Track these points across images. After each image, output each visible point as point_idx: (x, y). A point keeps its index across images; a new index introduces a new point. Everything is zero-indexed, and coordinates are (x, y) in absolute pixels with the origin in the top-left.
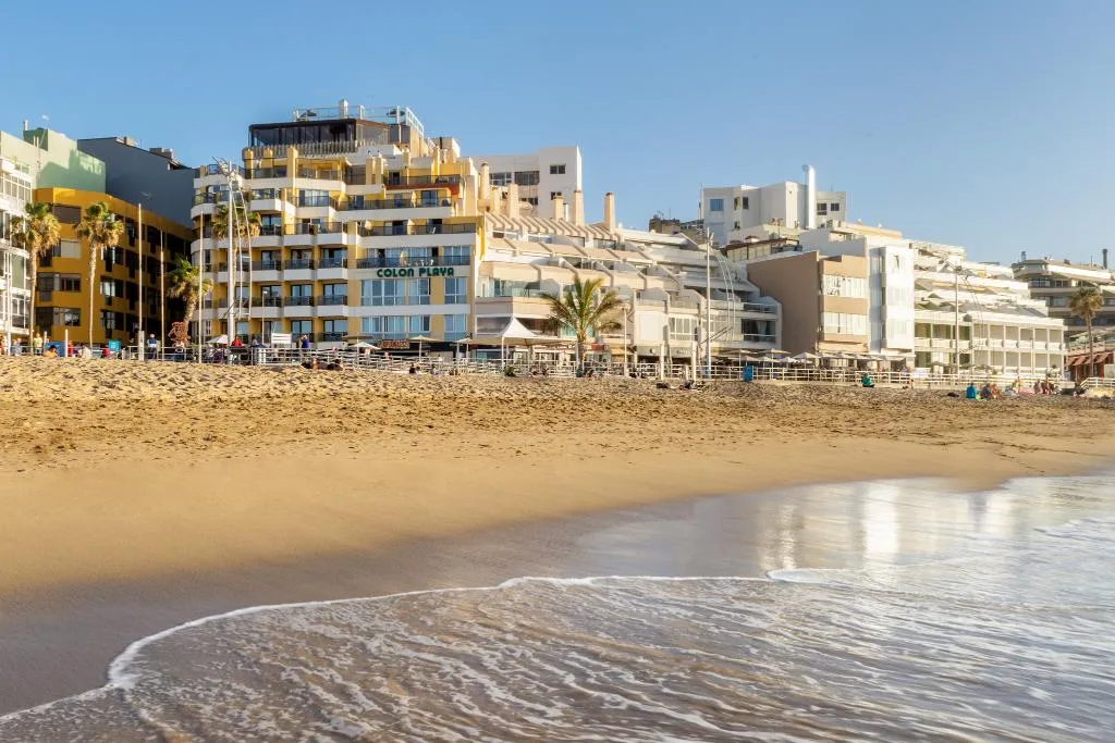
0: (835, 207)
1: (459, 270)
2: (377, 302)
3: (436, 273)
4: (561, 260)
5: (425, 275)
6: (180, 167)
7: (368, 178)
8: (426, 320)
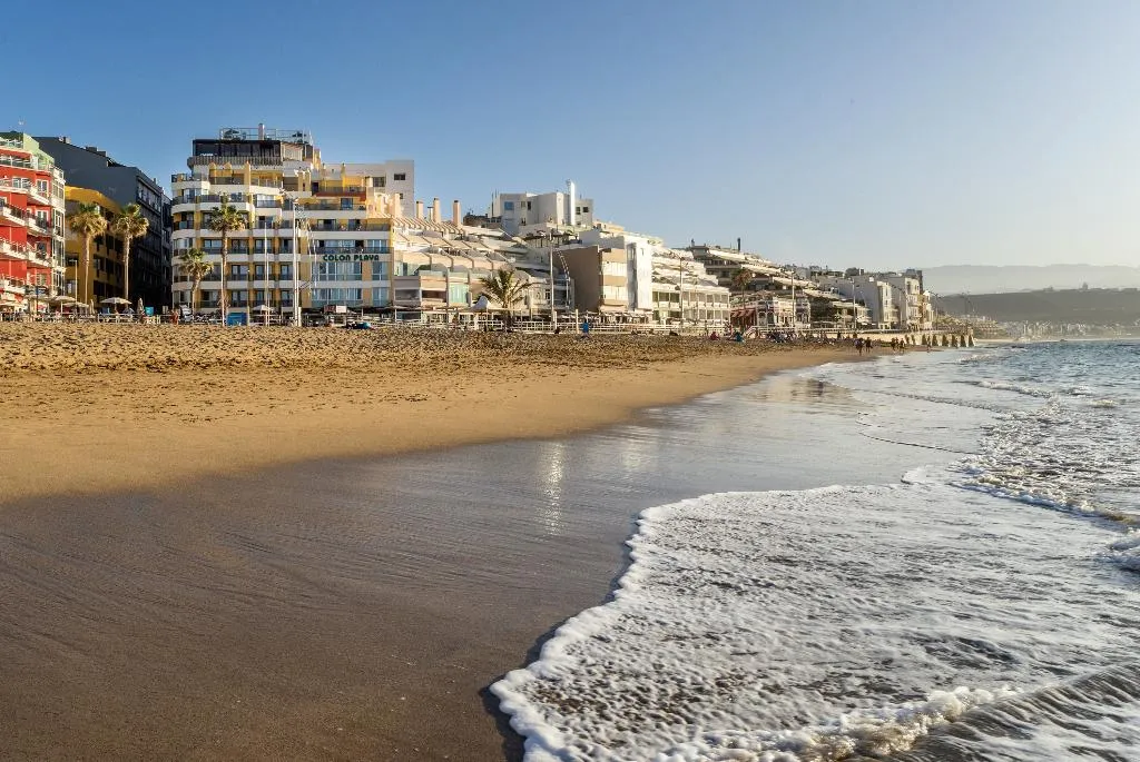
0: (586, 210)
1: (383, 257)
2: (323, 278)
3: (367, 258)
4: (440, 250)
5: (358, 260)
6: (115, 165)
7: (300, 187)
8: (359, 290)
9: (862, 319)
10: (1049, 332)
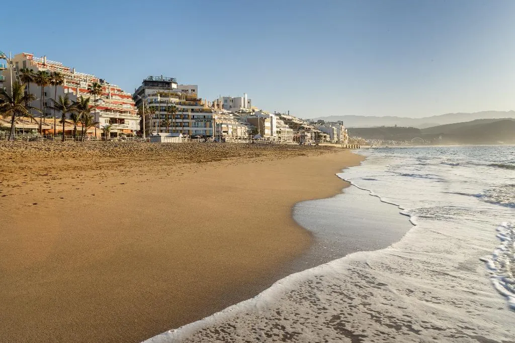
1: (212, 121)
2: (195, 127)
3: (208, 121)
5: (205, 122)
9: (328, 139)
10: (383, 144)
